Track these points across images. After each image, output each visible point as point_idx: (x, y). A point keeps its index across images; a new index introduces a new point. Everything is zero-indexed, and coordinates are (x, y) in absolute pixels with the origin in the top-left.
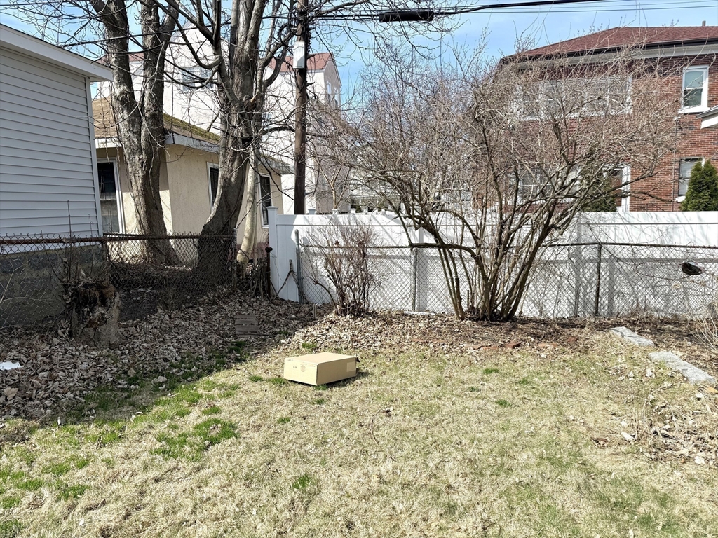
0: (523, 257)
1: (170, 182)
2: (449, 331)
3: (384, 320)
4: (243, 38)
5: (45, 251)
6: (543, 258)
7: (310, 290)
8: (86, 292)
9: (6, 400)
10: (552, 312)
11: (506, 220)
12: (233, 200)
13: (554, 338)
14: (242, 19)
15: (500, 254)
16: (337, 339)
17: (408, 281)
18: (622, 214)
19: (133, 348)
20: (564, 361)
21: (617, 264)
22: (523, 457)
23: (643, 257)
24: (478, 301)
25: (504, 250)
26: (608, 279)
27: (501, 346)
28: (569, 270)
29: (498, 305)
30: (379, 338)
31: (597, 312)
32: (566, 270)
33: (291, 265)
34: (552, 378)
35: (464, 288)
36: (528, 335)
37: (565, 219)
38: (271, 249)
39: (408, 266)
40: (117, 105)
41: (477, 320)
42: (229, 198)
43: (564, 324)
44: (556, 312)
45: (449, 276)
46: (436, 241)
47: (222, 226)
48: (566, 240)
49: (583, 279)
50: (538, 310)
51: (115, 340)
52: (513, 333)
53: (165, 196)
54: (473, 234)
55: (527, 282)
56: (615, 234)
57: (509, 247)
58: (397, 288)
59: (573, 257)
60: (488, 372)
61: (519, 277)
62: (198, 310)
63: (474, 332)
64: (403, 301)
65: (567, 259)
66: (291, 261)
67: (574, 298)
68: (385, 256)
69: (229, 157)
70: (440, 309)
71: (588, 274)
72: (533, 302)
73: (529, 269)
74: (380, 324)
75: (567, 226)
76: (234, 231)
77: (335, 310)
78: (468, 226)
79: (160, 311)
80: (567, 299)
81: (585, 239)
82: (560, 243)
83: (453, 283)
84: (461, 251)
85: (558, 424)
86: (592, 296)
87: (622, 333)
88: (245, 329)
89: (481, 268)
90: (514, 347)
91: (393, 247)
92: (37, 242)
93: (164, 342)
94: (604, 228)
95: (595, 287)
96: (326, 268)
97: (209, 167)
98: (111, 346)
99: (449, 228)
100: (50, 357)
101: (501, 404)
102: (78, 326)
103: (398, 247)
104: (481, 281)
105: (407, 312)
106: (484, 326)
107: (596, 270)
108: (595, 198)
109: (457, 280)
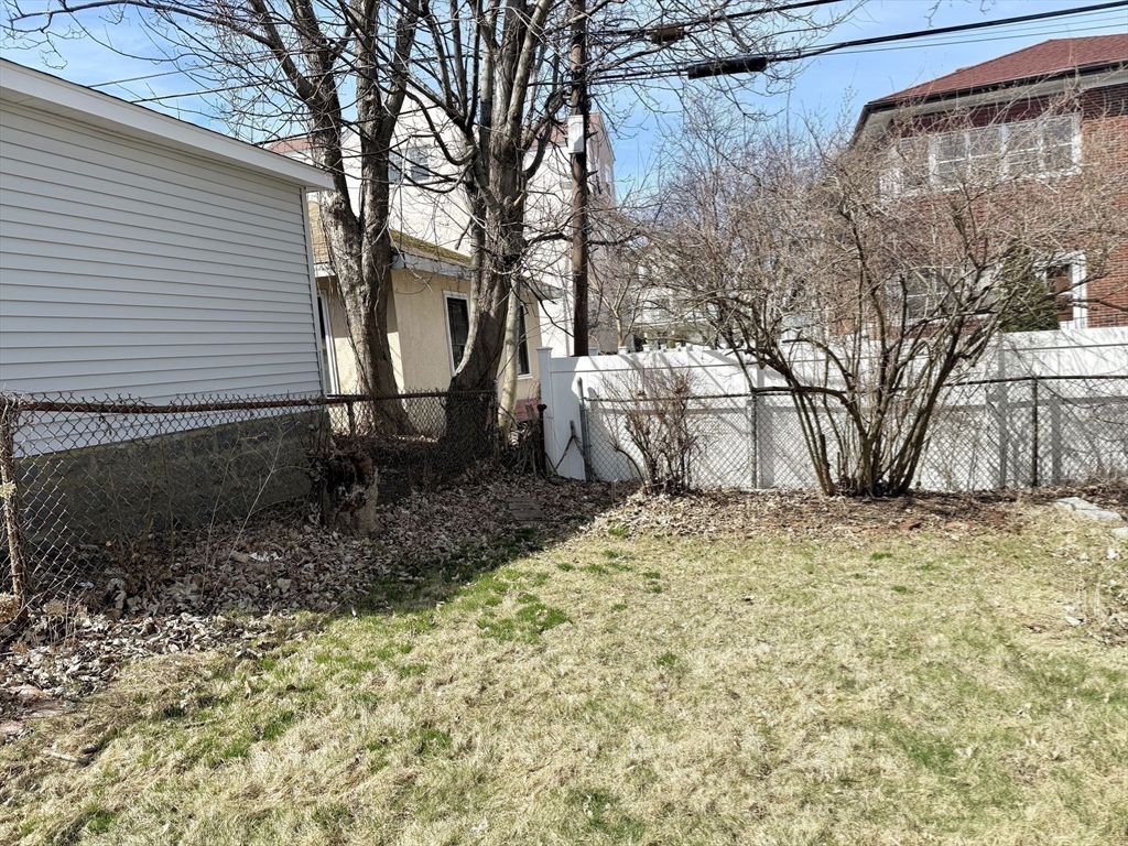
0: (918, 401)
1: (399, 321)
2: (813, 512)
3: (715, 499)
4: (502, 118)
5: (291, 414)
6: (948, 402)
7: (600, 463)
8: (340, 466)
9: (281, 593)
10: (965, 483)
11: (891, 350)
12: (493, 343)
13: (969, 515)
14: (499, 90)
15: (883, 398)
16: (654, 524)
17: (745, 445)
18: (1068, 334)
19: (397, 537)
20: (985, 543)
21: (1063, 408)
22: (934, 640)
23: (1104, 395)
24: (853, 469)
25: (890, 392)
26: (1050, 430)
27: (893, 527)
28: (989, 419)
29: (884, 473)
30: (712, 522)
31: (1036, 481)
32: (986, 419)
33: (572, 428)
34: (969, 563)
35: (833, 450)
36: (931, 512)
37: (978, 343)
38: (545, 407)
39: (743, 423)
40: (330, 219)
41: (854, 496)
42: (487, 338)
43: (984, 498)
44: (972, 483)
45: (808, 432)
46: (789, 382)
47: (478, 378)
48: (982, 375)
49: (1012, 432)
50: (944, 481)
51: (375, 527)
52: (908, 510)
53: (393, 339)
54: (843, 371)
55: (926, 438)
56: (1059, 363)
57: (897, 389)
58: (728, 455)
59: (993, 400)
60: (876, 557)
61: (913, 431)
62: (458, 492)
63: (851, 511)
64: (738, 474)
65: (984, 402)
66: (572, 423)
67: (998, 461)
68: (707, 410)
69: (485, 282)
70: (796, 484)
71: (1019, 424)
72: (937, 469)
73: (927, 418)
74: (710, 505)
75: (980, 354)
76: (494, 384)
77: (643, 487)
78: (837, 360)
79: (415, 493)
80: (989, 462)
81: (1010, 372)
82: (972, 379)
83: (815, 442)
84: (825, 397)
85: (978, 610)
86: (1027, 457)
87: (1073, 505)
88: (525, 515)
89: (857, 419)
90: (911, 529)
91: (720, 396)
92: (284, 404)
93: (430, 529)
94: (1041, 355)
95: (1031, 444)
96: (628, 428)
97: (446, 296)
98: (370, 535)
99: (808, 364)
100: (307, 548)
101: (899, 591)
102: (331, 509)
103: (727, 396)
104: (858, 440)
105: (745, 490)
106: (865, 503)
107: (1031, 418)
108: (1021, 313)
109: (822, 438)
